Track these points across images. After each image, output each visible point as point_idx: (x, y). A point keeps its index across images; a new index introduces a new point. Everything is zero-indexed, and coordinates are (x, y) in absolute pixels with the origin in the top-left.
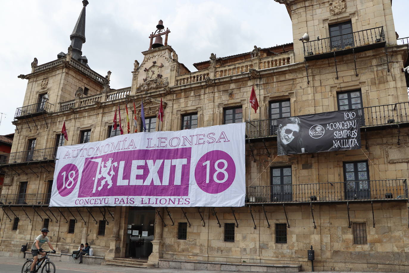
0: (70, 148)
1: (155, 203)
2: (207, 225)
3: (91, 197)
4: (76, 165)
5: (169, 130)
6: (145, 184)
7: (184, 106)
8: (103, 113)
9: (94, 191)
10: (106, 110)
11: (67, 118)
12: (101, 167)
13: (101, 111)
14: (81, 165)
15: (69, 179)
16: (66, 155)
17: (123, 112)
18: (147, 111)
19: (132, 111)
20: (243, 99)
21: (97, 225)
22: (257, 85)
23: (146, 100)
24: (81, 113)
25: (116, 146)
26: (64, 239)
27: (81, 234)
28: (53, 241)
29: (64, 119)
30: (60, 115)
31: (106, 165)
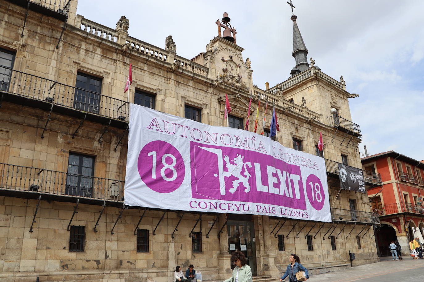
3: (220, 200)
7: (267, 122)
9: (223, 192)
11: (103, 52)
15: (164, 166)
16: (153, 125)
17: (205, 95)
18: (238, 109)
19: (219, 101)
20: (304, 136)
21: (191, 239)
22: (310, 129)
23: (238, 97)
24: (134, 59)
25: (244, 142)
26: (131, 263)
27: (165, 253)
28: (106, 268)
29: (97, 51)
30: (92, 40)
31: (234, 162)
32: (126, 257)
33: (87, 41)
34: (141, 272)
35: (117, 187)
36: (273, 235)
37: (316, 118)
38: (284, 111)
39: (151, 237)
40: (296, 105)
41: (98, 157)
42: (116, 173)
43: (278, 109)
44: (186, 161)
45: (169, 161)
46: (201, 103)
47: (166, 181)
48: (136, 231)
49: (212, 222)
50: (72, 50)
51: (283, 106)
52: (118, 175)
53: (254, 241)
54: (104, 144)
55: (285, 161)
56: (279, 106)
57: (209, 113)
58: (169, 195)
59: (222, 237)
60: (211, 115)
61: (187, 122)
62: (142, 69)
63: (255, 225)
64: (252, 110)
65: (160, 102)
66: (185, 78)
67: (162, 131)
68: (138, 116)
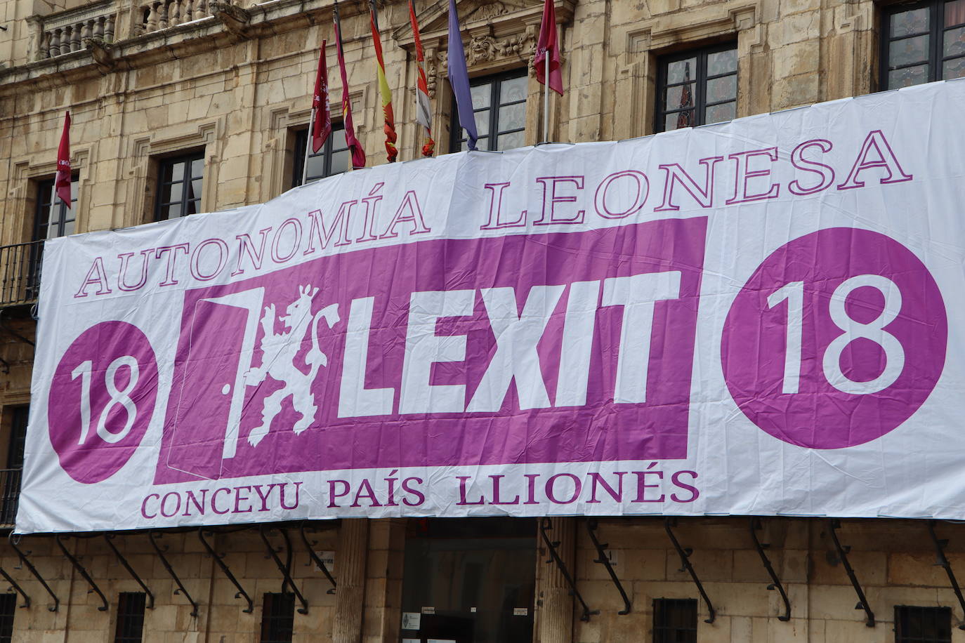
0: (108, 245)
1: (524, 497)
2: (799, 611)
3: (216, 477)
4: (140, 326)
5: (592, 138)
6: (474, 407)
7: (667, 9)
8: (261, 66)
9: (230, 451)
10: (274, 49)
11: (77, 96)
12: (261, 333)
13: (249, 54)
14: (168, 326)
15: (109, 399)
16: (91, 280)
21: (253, 618)
25: (333, 229)
29: (64, 101)
31: (285, 321)
44: (165, 363)
45: (123, 377)
47: (108, 445)
61: (186, 226)
67: (112, 290)
68: (59, 271)
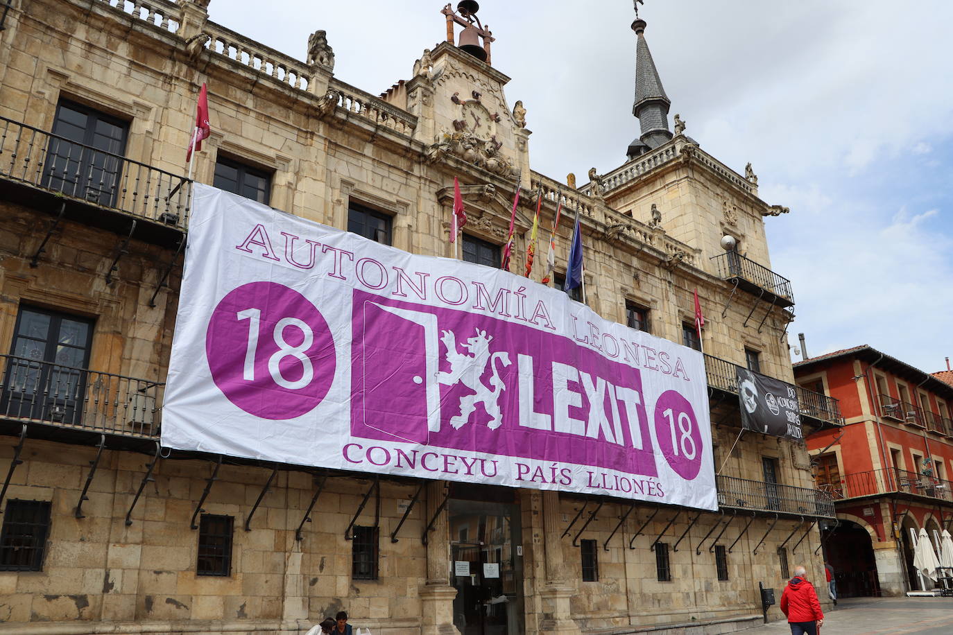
0: (269, 219)
1: (615, 487)
3: (424, 443)
4: (311, 298)
9: (433, 422)
15: (277, 349)
16: (253, 242)
17: (404, 181)
18: (488, 221)
19: (440, 197)
20: (653, 298)
21: (350, 544)
22: (670, 283)
23: (488, 191)
24: (220, 79)
25: (497, 302)
26: (178, 605)
27: (276, 579)
28: (102, 618)
29: (118, 51)
30: (106, 21)
31: (467, 348)
32: (164, 587)
33: (93, 21)
34: (203, 629)
35: (149, 401)
36: (568, 540)
37: (686, 258)
38: (606, 233)
39: (239, 537)
40: (637, 222)
41: (101, 319)
42: (148, 364)
43: (591, 228)
44: (340, 338)
45: (293, 336)
46: (393, 199)
47: (282, 389)
48: (198, 520)
49: (408, 503)
50: (46, 39)
51: (604, 222)
52: (155, 370)
53: (519, 554)
54: (122, 287)
55: (604, 355)
56: (592, 221)
57: (411, 226)
58: (289, 425)
59: (432, 540)
60: (417, 231)
61: (349, 239)
62: (238, 106)
63: (522, 514)
64: (525, 225)
65: (284, 189)
66: (353, 135)
67: (279, 260)
68: (214, 216)
